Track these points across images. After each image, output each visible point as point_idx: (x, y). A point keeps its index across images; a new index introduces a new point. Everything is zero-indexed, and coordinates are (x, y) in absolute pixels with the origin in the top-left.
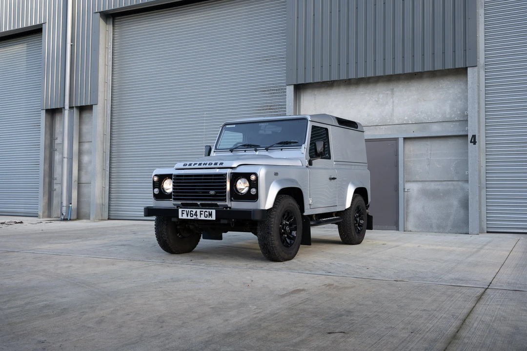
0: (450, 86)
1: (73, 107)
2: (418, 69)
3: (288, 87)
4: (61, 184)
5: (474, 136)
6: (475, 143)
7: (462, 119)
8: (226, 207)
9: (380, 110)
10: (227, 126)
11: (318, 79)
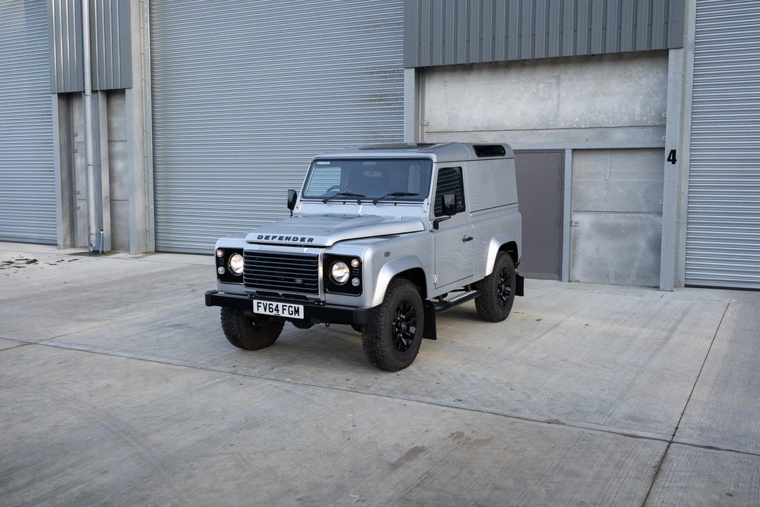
0: (642, 75)
1: (97, 91)
2: (596, 50)
3: (406, 71)
4: (87, 201)
5: (673, 152)
6: (674, 161)
7: (657, 124)
8: (319, 301)
9: (540, 107)
10: (318, 163)
11: (450, 61)
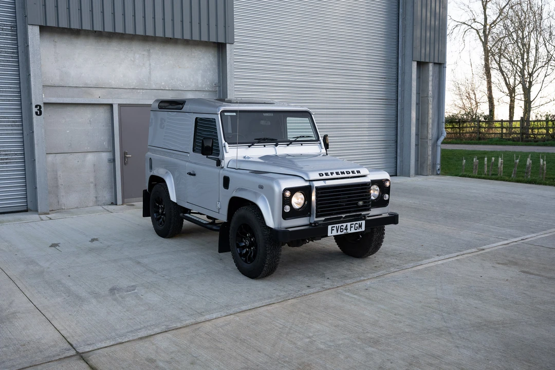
0: (201, 56)
7: (211, 89)
8: (365, 215)
9: (137, 71)
10: (226, 114)
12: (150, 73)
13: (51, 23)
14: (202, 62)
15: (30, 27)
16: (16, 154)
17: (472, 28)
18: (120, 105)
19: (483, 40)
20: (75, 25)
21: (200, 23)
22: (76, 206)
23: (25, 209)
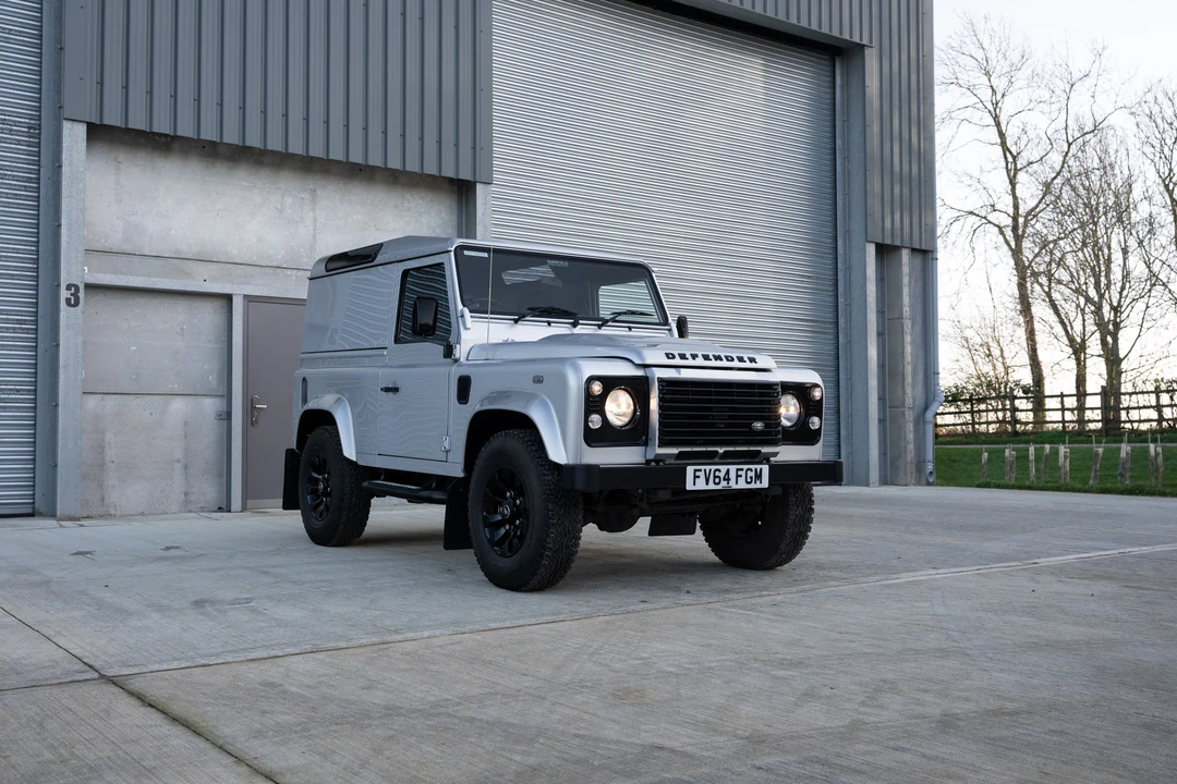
9: (287, 232)
10: (466, 253)
12: (314, 236)
13: (113, 118)
14: (424, 221)
15: (67, 125)
16: (18, 390)
17: (990, 222)
18: (248, 299)
19: (1013, 247)
20: (162, 126)
21: (422, 139)
22: (140, 511)
23: (30, 511)
